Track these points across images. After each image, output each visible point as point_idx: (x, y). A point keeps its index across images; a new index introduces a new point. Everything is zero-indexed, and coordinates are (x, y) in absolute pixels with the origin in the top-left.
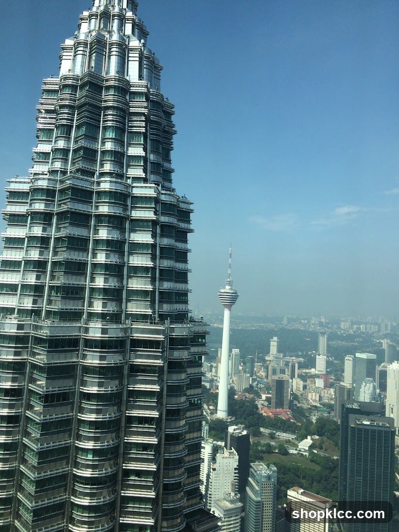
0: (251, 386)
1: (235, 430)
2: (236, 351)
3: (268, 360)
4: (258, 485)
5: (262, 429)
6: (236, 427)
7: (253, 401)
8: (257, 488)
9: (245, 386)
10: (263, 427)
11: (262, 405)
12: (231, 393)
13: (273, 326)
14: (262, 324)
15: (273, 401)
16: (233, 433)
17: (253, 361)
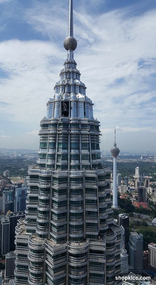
0: (127, 191)
1: (122, 216)
2: (119, 174)
3: (134, 178)
4: (134, 243)
5: (134, 213)
6: (122, 214)
7: (129, 198)
8: (134, 244)
9: (125, 191)
10: (135, 212)
11: (133, 200)
12: (119, 195)
13: (136, 160)
14: (131, 160)
15: (139, 198)
16: (121, 217)
17: (127, 179)
